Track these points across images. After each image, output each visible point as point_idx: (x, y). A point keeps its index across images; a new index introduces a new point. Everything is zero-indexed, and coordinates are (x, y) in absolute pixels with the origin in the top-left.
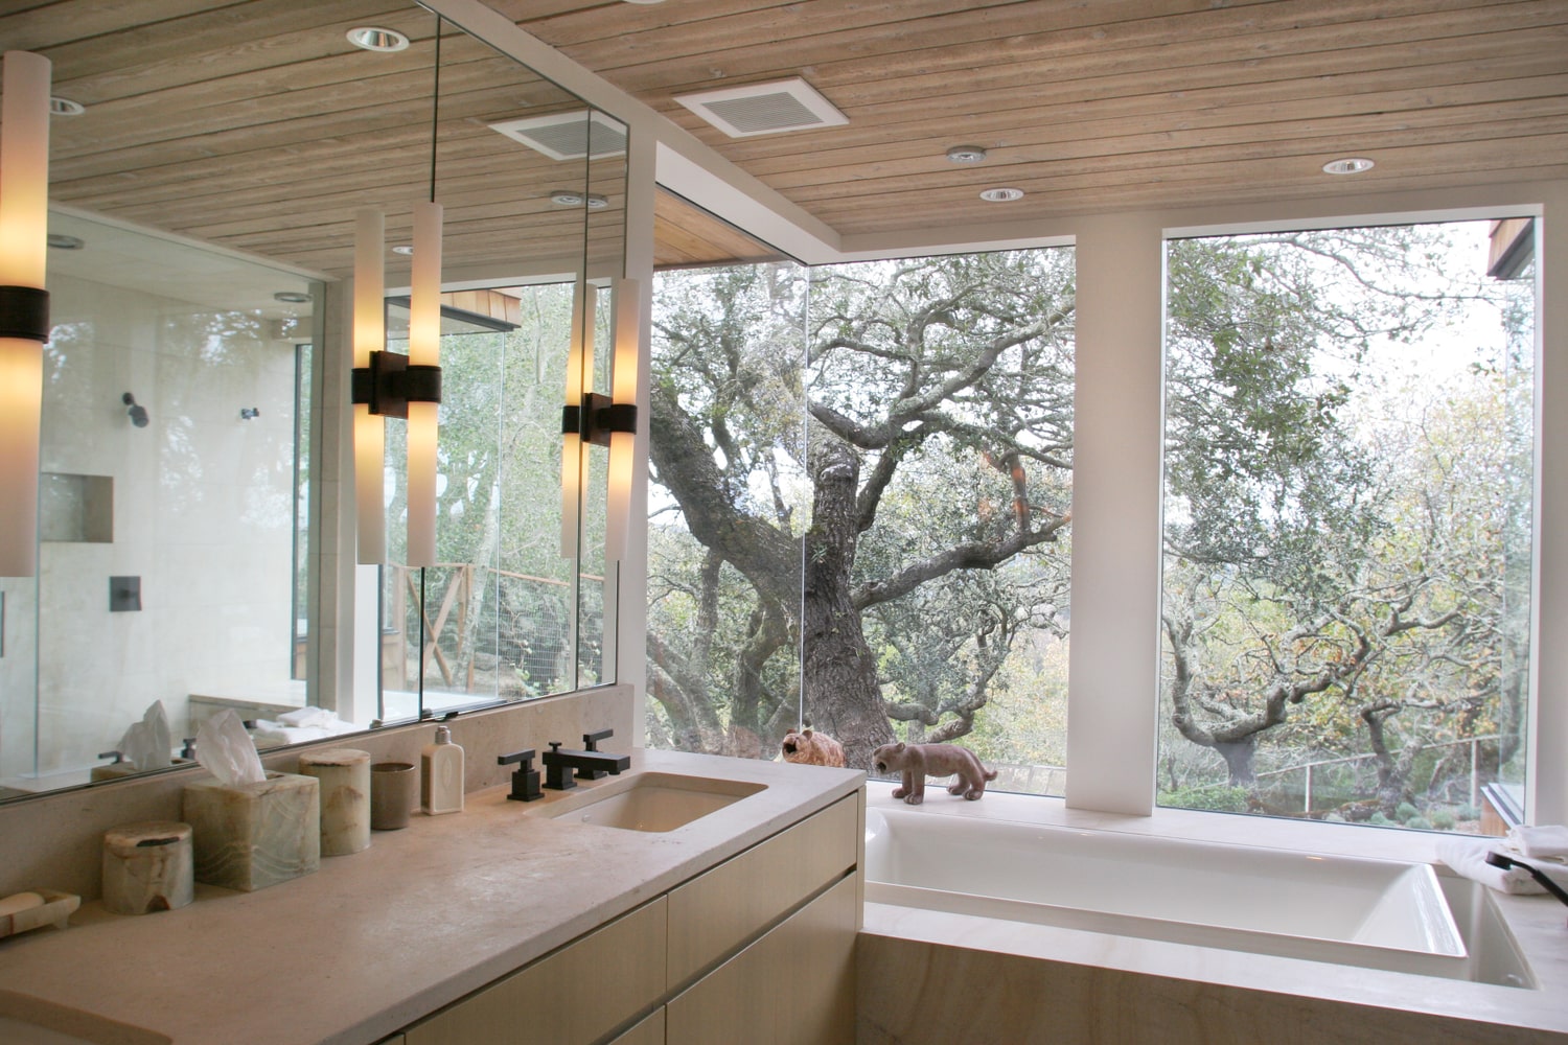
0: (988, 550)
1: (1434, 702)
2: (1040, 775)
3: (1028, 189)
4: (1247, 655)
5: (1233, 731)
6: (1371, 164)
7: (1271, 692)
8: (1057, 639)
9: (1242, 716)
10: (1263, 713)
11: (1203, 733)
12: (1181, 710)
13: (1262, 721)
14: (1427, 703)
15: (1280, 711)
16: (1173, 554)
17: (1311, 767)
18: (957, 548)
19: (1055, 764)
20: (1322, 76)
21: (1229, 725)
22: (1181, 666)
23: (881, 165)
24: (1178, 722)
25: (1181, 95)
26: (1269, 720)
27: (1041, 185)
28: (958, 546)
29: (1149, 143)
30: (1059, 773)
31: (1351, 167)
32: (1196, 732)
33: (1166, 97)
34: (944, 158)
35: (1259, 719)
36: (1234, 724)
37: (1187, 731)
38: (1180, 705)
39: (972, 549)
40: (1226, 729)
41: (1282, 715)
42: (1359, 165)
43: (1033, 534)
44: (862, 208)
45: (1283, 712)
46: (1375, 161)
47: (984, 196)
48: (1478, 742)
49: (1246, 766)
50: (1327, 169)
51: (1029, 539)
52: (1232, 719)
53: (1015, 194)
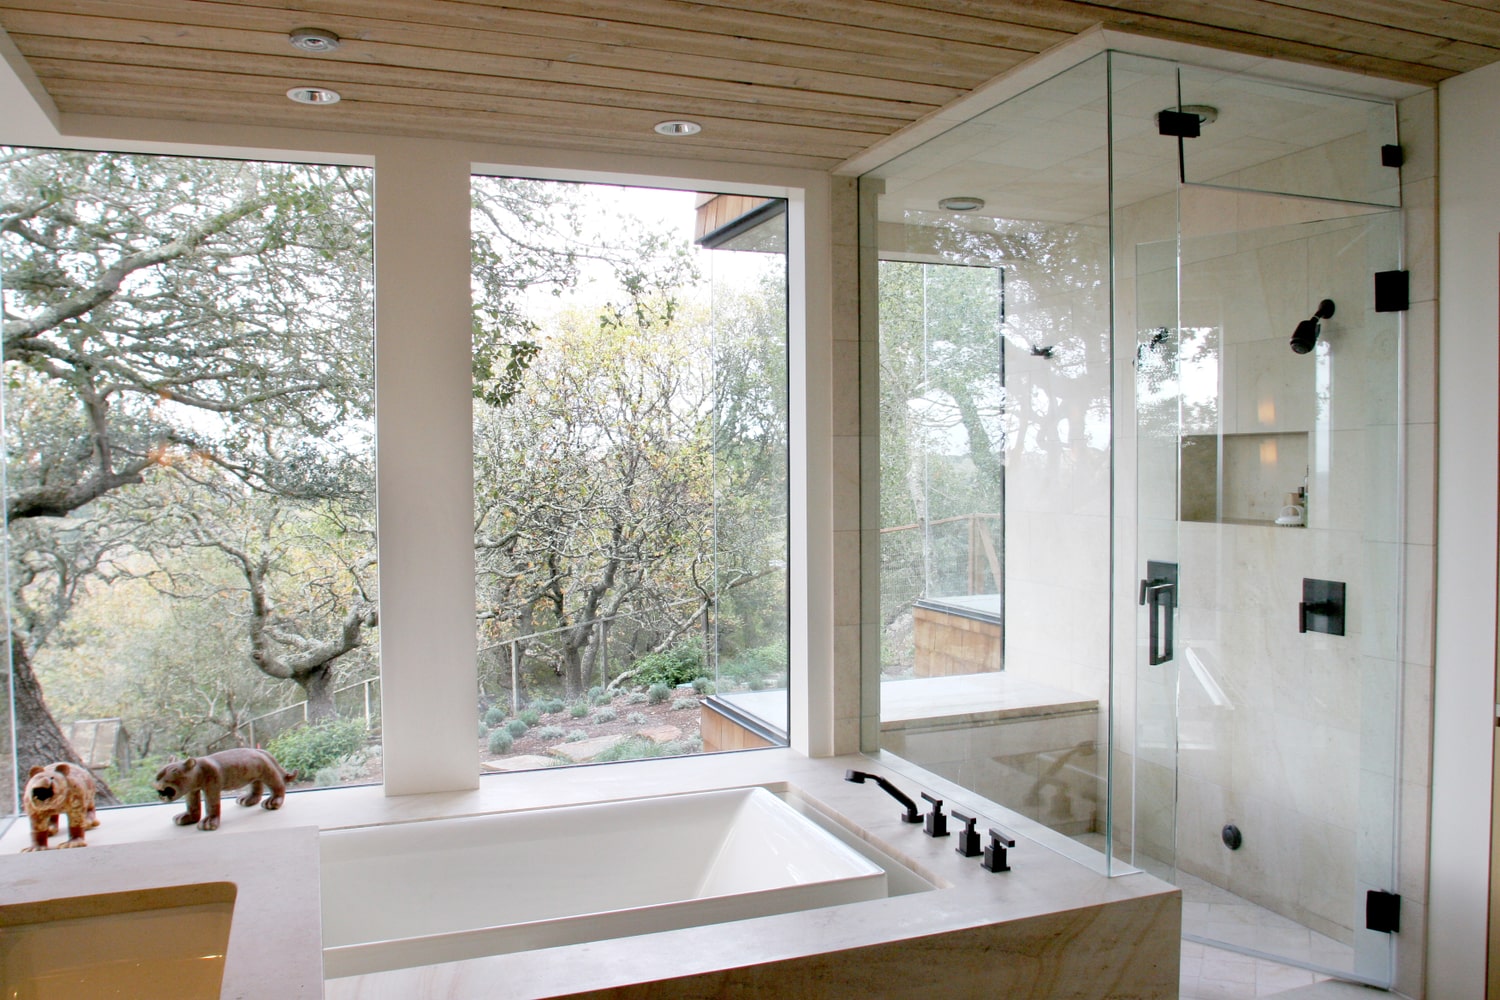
0: (61, 496)
1: (490, 613)
2: (84, 730)
3: (348, 94)
4: (311, 584)
5: (310, 660)
6: (698, 129)
7: (348, 619)
8: (105, 584)
9: (319, 645)
10: (340, 640)
11: (281, 666)
12: (259, 646)
13: (338, 648)
14: (484, 614)
15: (356, 636)
16: (266, 491)
17: (370, 683)
18: (22, 495)
19: (99, 716)
20: (740, 37)
21: (306, 655)
22: (258, 601)
23: (190, 29)
24: (256, 657)
25: (603, 24)
26: (346, 645)
27: (367, 92)
28: (23, 492)
29: (521, 68)
30: (106, 725)
31: (678, 129)
32: (275, 667)
33: (587, 23)
34: (285, 38)
35: (335, 645)
36: (311, 653)
37: (264, 665)
38: (258, 641)
39: (41, 496)
40: (303, 659)
41: (357, 640)
42: (686, 128)
43: (114, 475)
44: (119, 81)
45: (358, 638)
46: (702, 128)
47: (291, 94)
48: (517, 642)
49: (325, 693)
50: (658, 128)
51: (111, 482)
52: (307, 649)
53: (326, 97)
